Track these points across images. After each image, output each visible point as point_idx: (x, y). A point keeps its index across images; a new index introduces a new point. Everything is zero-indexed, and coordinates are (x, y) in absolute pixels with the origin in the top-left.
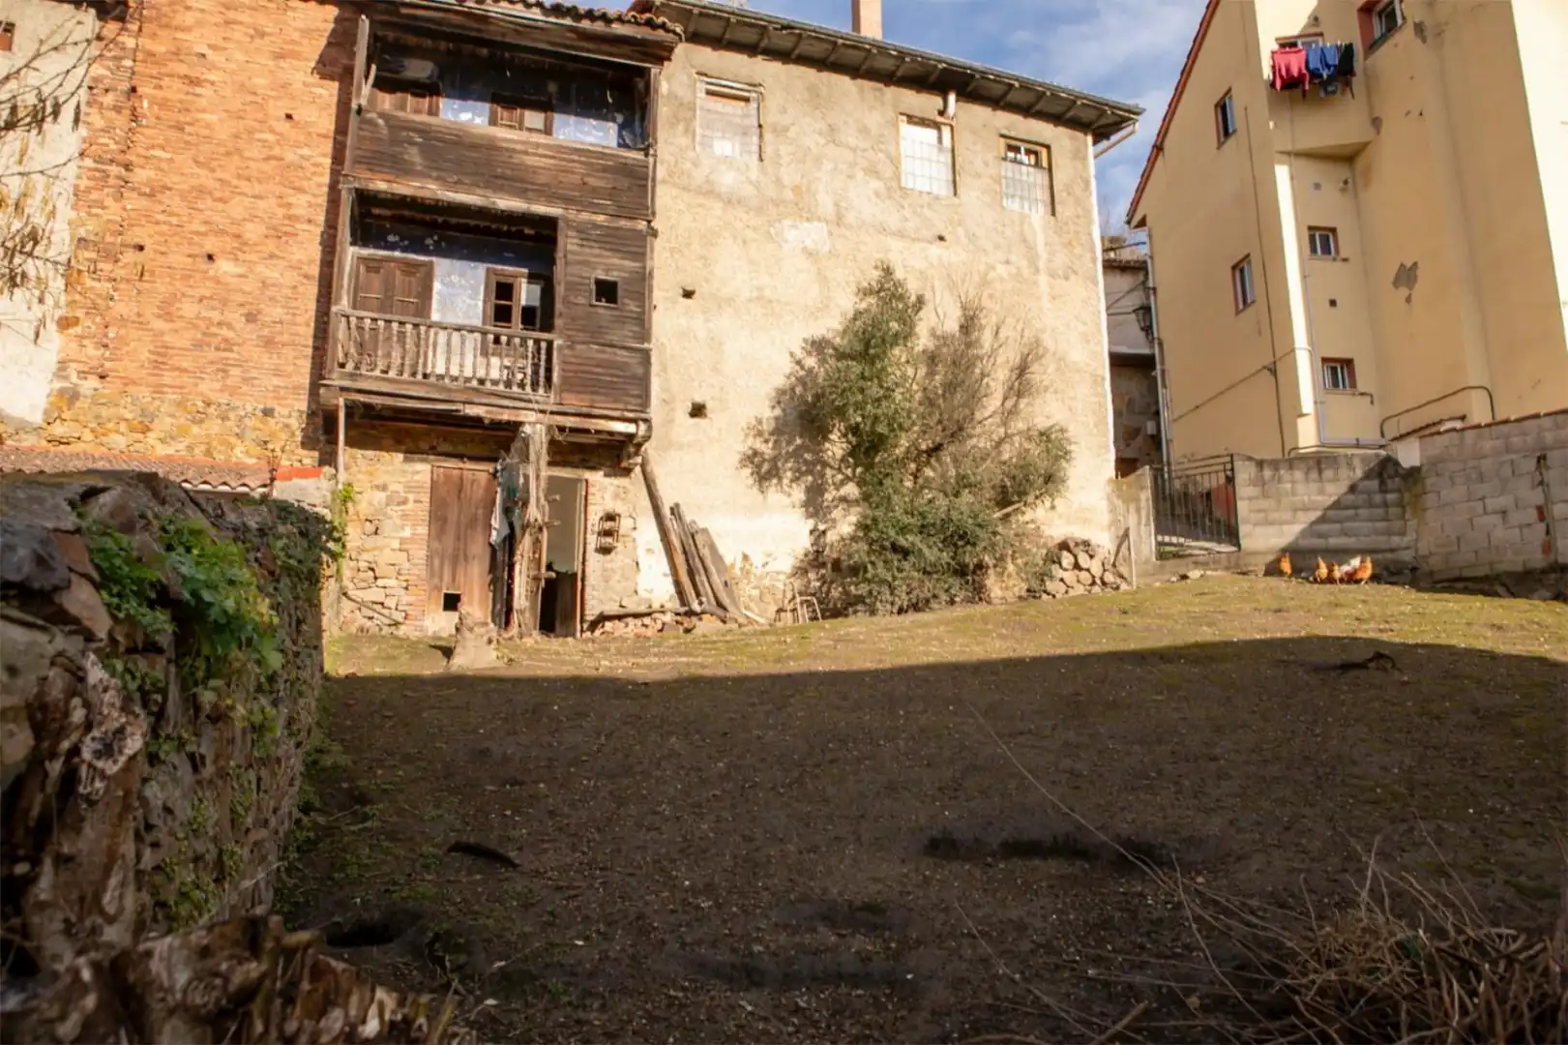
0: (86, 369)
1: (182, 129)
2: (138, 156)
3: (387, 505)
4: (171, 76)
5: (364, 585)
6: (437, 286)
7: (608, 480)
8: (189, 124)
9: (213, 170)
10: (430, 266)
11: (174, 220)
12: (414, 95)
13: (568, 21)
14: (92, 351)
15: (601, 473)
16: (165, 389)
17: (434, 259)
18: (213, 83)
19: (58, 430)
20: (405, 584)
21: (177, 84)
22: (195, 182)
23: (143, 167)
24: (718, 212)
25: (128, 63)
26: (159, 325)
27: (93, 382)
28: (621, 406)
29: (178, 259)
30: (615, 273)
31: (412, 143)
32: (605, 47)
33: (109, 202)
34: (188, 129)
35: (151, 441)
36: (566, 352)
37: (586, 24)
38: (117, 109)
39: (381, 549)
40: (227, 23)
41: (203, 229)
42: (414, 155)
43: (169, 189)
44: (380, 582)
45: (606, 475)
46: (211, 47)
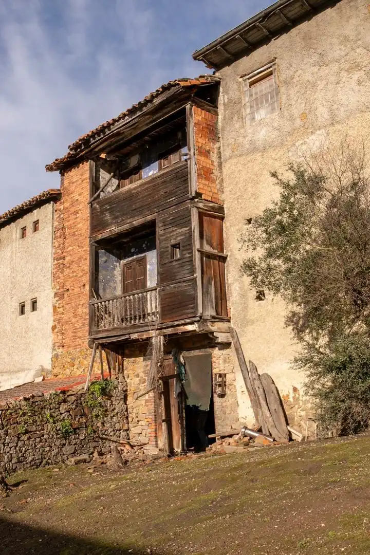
0: (59, 345)
1: (74, 235)
2: (66, 252)
3: (139, 384)
4: (71, 214)
5: (135, 425)
6: (148, 267)
7: (221, 352)
8: (76, 231)
9: (83, 247)
10: (145, 258)
11: (75, 274)
12: (135, 174)
13: (139, 113)
14: (60, 337)
15: (217, 348)
16: (77, 347)
17: (146, 253)
18: (80, 210)
19: (55, 371)
20: (148, 423)
21: (72, 217)
22: (79, 255)
23: (67, 256)
24: (259, 159)
25: (62, 216)
26: (74, 320)
27: (61, 350)
28: (185, 316)
29: (77, 290)
30: (179, 238)
31: (106, 210)
32: (165, 111)
33: (61, 275)
34: (76, 233)
35: (75, 370)
36: (163, 293)
37: (145, 109)
38: (60, 237)
39: (139, 406)
40: (82, 181)
41: (81, 274)
42: (108, 217)
43: (73, 262)
44: (140, 423)
45: (219, 349)
46: (79, 195)
